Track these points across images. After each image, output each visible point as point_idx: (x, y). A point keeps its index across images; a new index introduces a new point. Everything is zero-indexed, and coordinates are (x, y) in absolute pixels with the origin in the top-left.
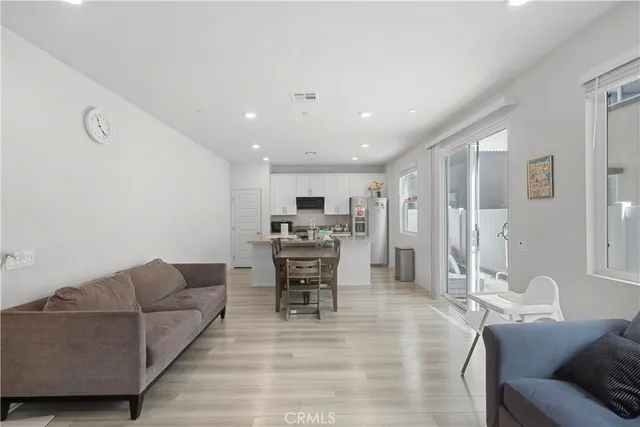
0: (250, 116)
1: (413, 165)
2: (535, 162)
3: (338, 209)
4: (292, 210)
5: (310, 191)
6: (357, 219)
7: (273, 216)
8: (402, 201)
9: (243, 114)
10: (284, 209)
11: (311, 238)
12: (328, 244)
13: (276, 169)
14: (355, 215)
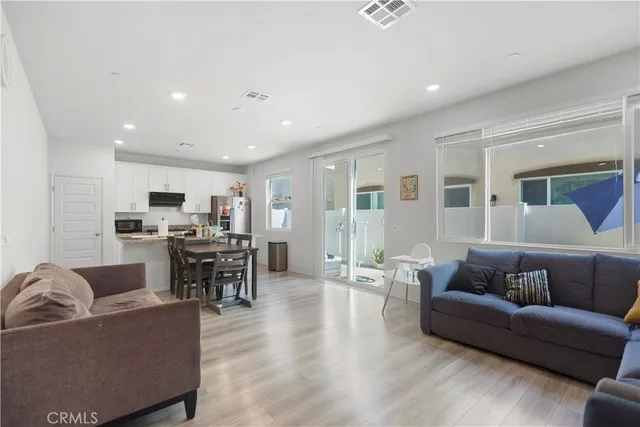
0: (178, 96)
1: (289, 169)
2: (406, 177)
3: (198, 207)
4: (143, 206)
5: (166, 186)
6: (222, 218)
7: (117, 214)
8: (268, 201)
9: (170, 93)
10: (133, 205)
11: (199, 236)
12: (222, 240)
13: (121, 155)
14: (220, 214)
